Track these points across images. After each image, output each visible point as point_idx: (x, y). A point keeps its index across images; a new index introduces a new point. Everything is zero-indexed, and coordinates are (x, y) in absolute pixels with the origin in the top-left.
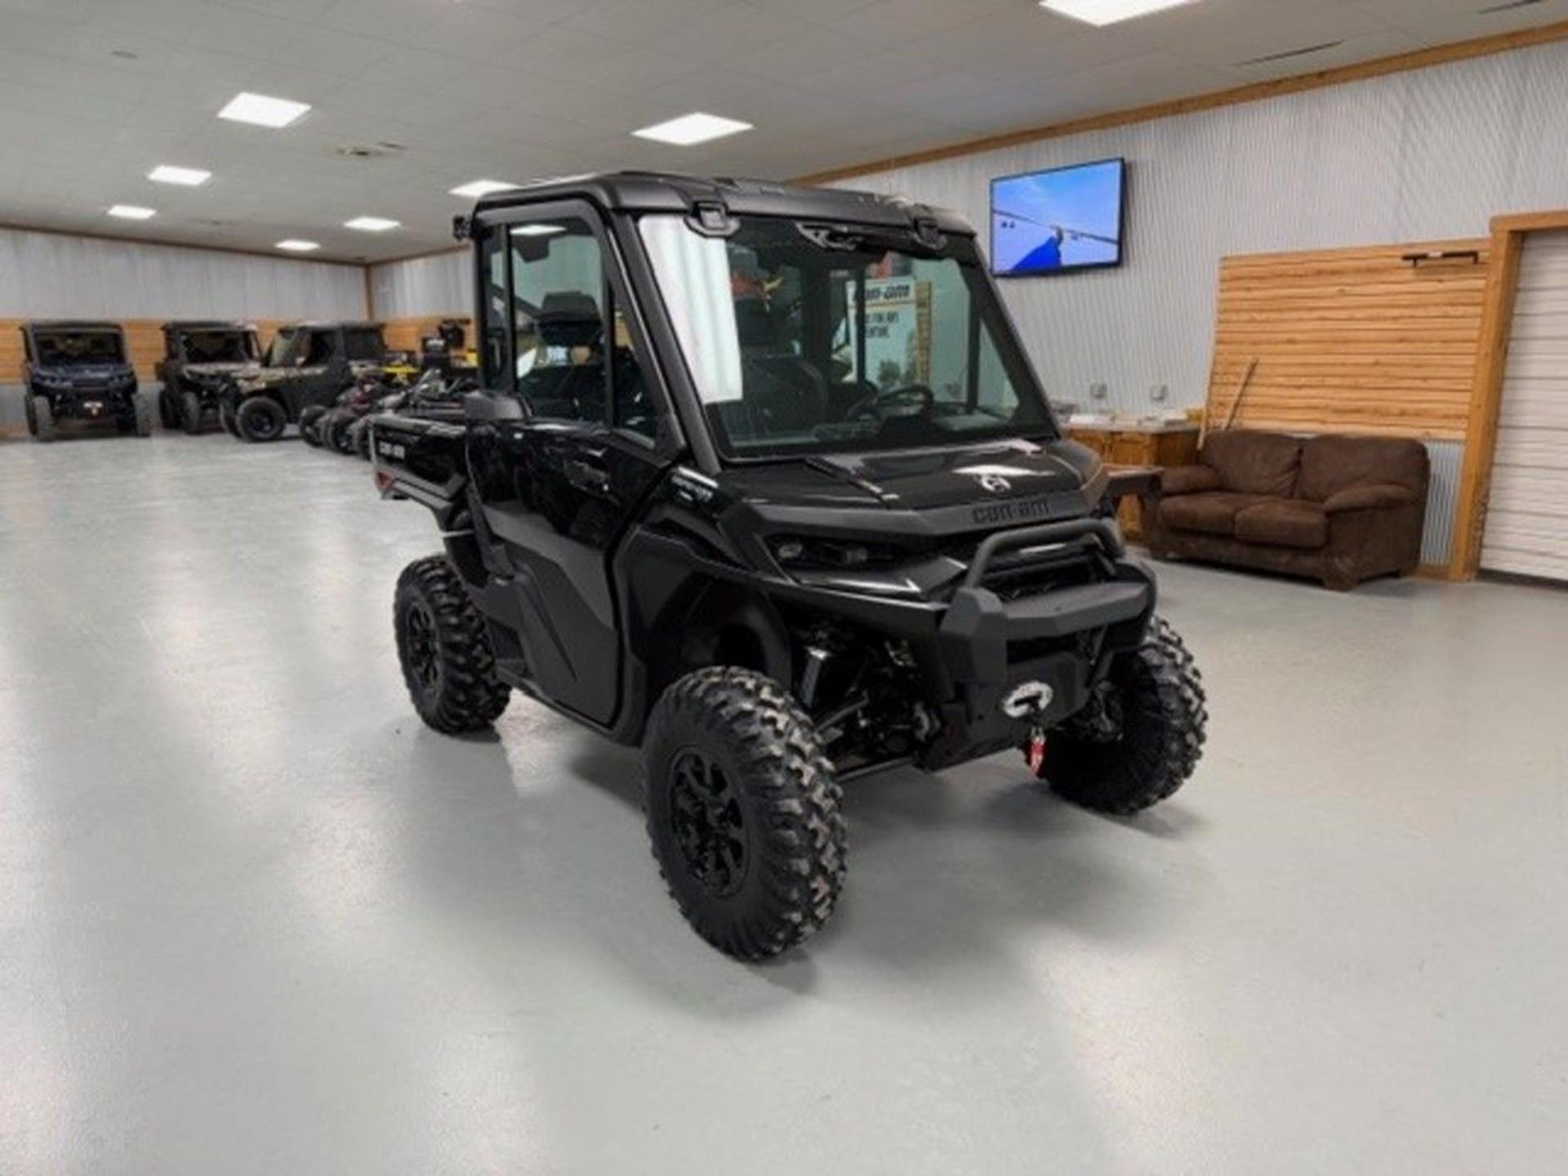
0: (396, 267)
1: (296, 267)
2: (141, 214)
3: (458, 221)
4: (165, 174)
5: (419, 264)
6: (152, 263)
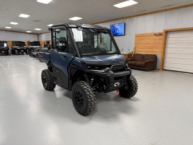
0: (41, 35)
1: (29, 35)
2: (9, 28)
3: (49, 29)
4: (12, 23)
5: (44, 34)
6: (10, 34)
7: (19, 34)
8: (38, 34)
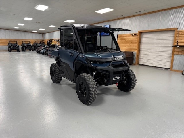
7: (26, 34)
8: (43, 34)
